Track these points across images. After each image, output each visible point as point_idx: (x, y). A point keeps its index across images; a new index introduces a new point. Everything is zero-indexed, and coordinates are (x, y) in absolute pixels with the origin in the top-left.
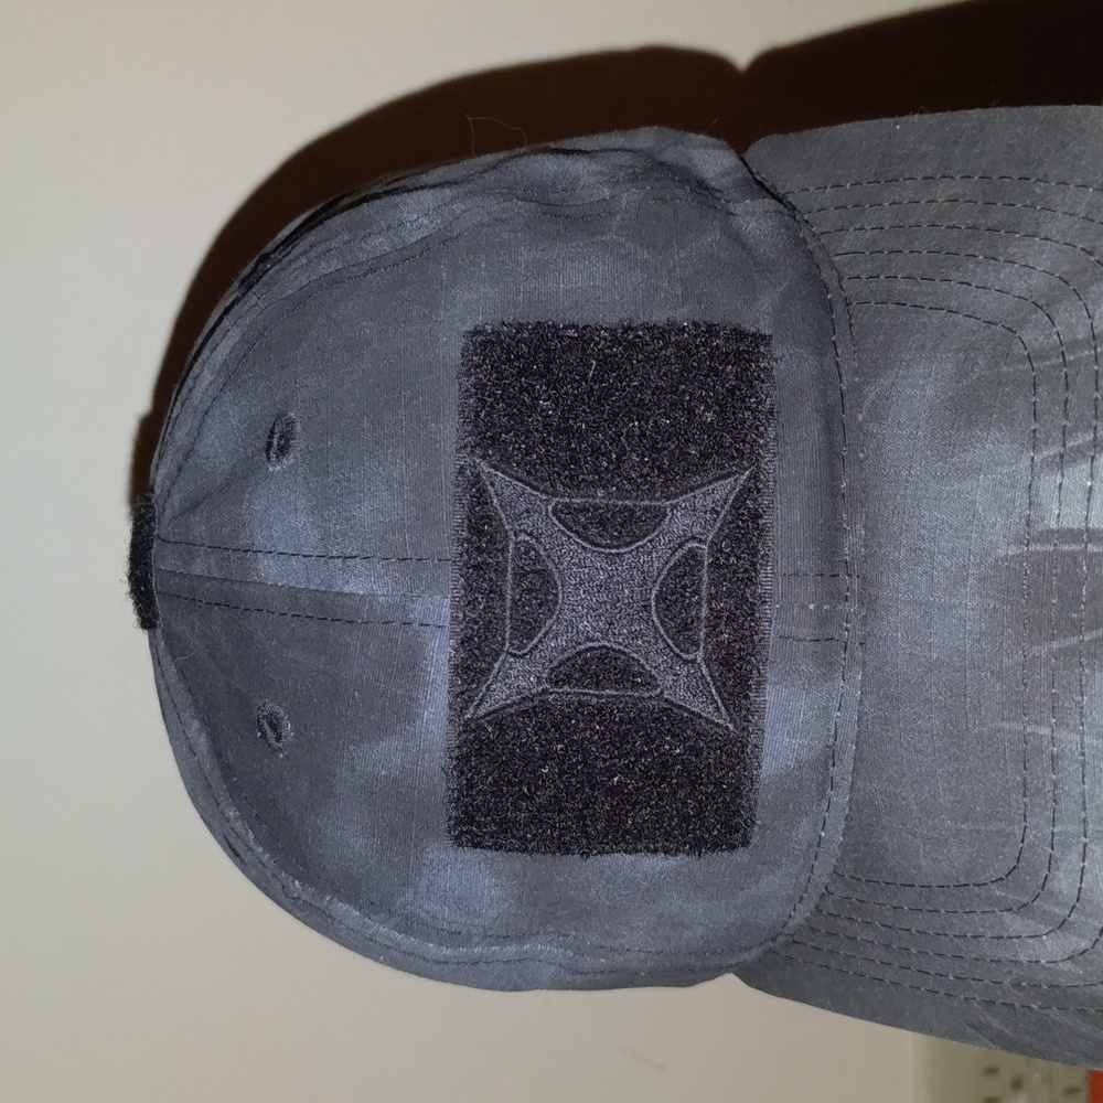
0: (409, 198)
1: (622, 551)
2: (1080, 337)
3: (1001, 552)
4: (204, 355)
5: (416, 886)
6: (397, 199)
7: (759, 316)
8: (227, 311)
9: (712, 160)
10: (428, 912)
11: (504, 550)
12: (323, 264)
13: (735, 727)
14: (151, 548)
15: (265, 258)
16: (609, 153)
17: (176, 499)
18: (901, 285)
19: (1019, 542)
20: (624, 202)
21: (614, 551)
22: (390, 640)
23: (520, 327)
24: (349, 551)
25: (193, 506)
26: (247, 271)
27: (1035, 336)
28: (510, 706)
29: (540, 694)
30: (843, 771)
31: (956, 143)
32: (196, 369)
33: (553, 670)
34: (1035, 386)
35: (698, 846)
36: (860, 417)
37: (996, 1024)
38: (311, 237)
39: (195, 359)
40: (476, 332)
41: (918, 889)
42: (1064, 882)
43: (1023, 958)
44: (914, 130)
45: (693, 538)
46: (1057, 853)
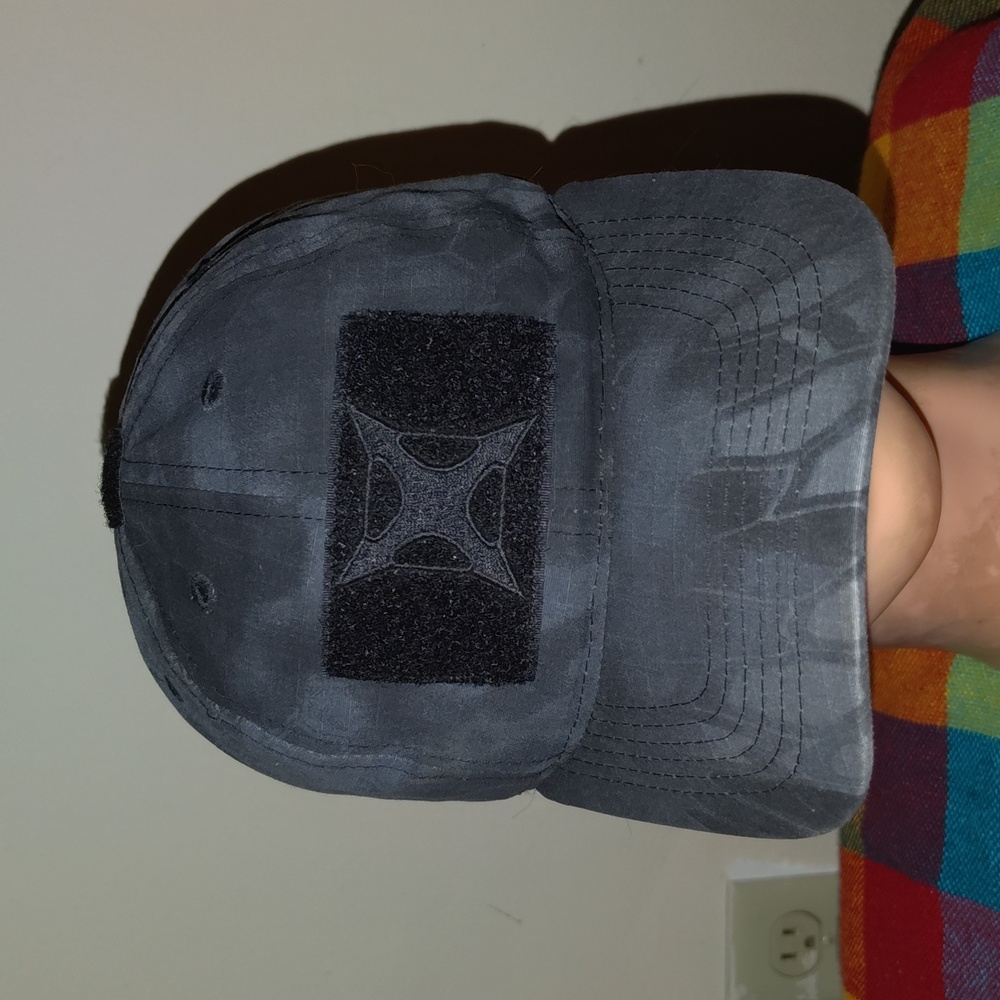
0: (308, 221)
1: (447, 470)
2: (750, 329)
3: (695, 473)
4: (160, 329)
5: (300, 706)
6: (301, 221)
7: (548, 311)
8: (177, 299)
9: (527, 199)
10: (309, 726)
11: (365, 467)
12: (246, 266)
13: (523, 593)
14: (118, 467)
15: (206, 261)
16: (454, 193)
17: (137, 433)
18: (646, 292)
19: (706, 465)
20: (459, 228)
21: (441, 470)
22: (285, 529)
23: (381, 314)
24: (257, 467)
25: (149, 436)
26: (193, 270)
27: (724, 328)
28: (368, 576)
29: (387, 568)
30: (598, 628)
31: (690, 193)
32: (154, 338)
33: (397, 551)
34: (721, 361)
35: (498, 679)
36: (614, 383)
37: (706, 811)
38: (239, 247)
39: (154, 332)
40: (350, 317)
41: (648, 710)
42: (734, 698)
43: (716, 757)
44: (665, 183)
45: (496, 462)
46: (729, 676)
